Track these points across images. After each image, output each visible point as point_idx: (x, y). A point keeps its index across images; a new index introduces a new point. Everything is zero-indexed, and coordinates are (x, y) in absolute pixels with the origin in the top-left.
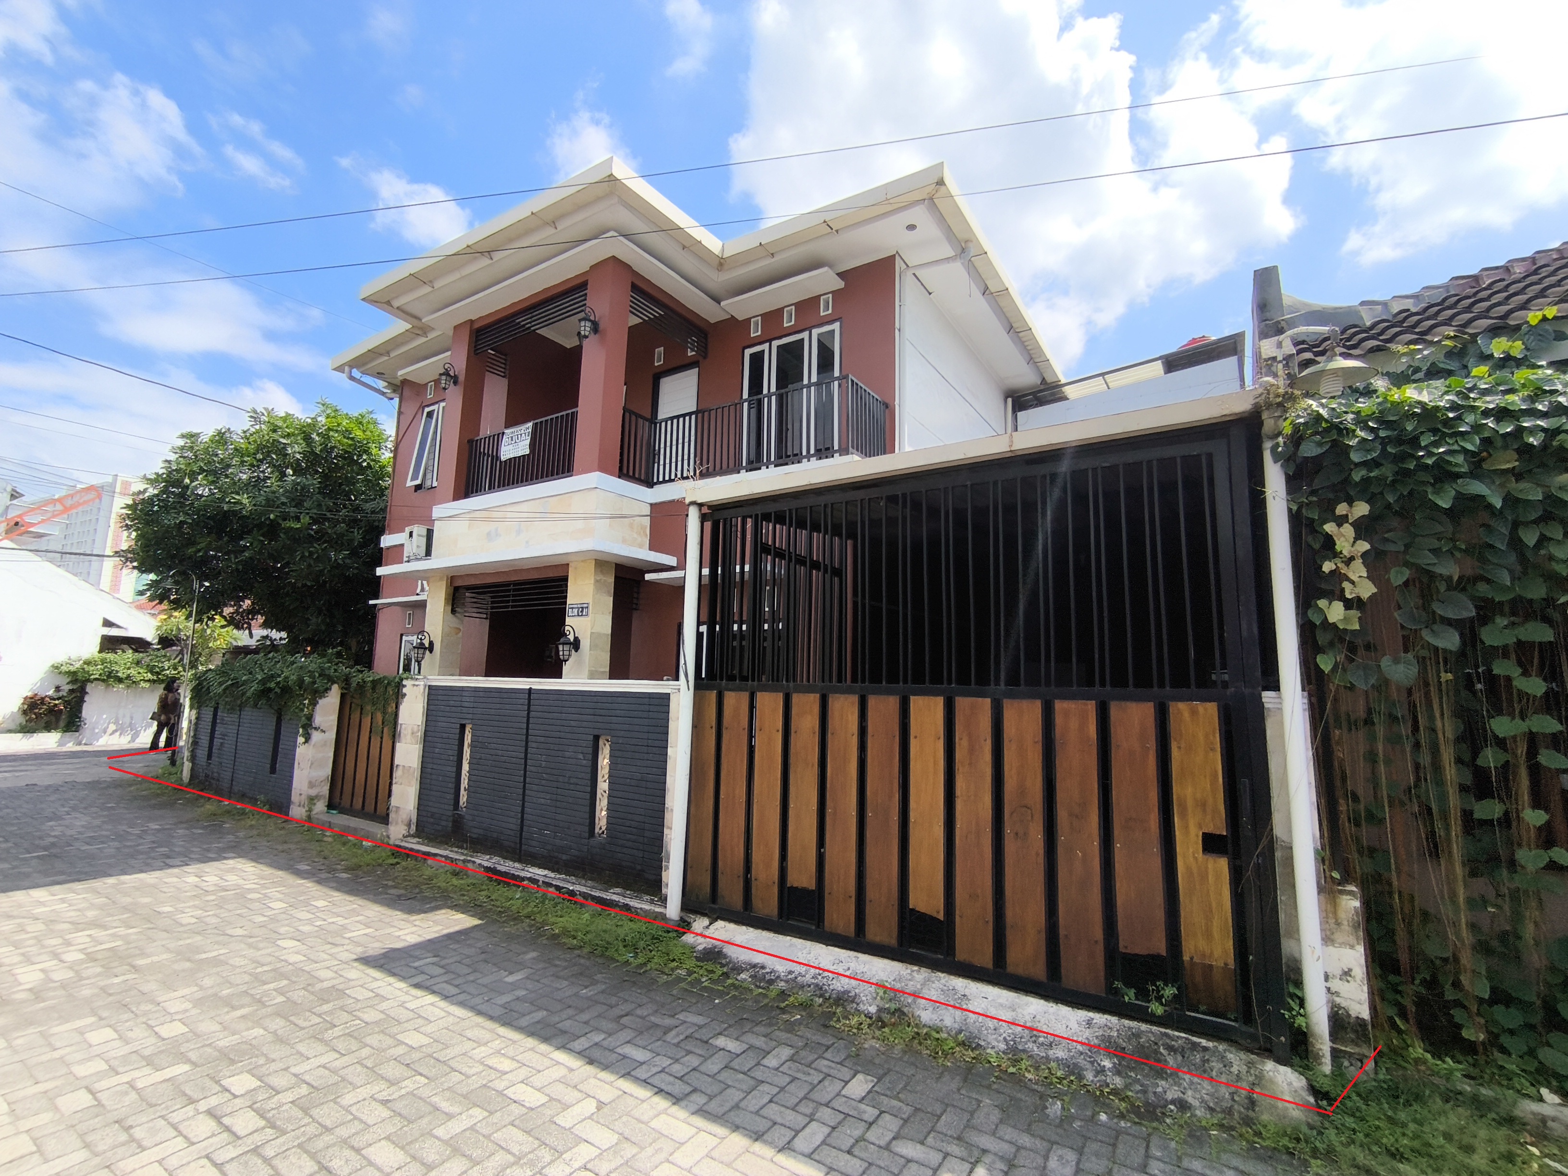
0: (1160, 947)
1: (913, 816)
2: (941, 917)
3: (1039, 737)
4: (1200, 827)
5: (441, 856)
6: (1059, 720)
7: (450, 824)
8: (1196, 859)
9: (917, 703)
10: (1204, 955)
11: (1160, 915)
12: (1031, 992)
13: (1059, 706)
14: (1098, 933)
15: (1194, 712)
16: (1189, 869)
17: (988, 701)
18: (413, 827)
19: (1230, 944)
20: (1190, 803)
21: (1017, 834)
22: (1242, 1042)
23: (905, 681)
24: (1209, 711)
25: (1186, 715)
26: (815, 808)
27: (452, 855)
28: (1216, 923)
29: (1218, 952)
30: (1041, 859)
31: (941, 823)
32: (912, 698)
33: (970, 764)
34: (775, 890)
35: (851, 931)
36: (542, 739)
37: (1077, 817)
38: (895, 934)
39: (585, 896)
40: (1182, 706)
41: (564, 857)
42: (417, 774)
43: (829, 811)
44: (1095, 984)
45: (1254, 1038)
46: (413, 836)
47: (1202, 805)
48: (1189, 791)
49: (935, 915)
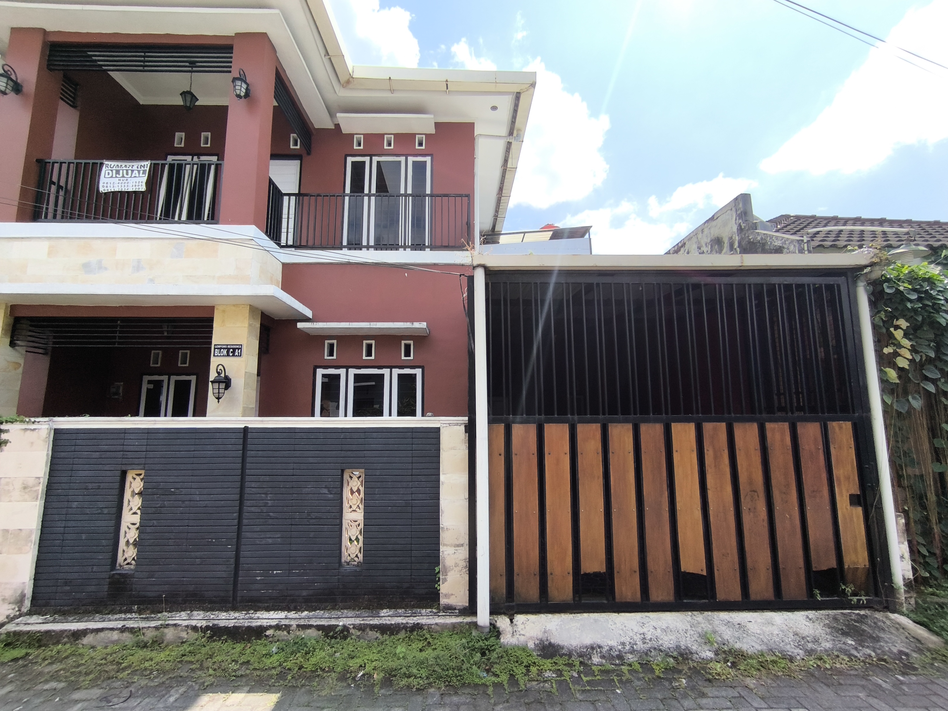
0: (833, 564)
1: (679, 506)
2: (704, 573)
3: (758, 447)
4: (848, 492)
5: (112, 629)
6: (769, 435)
7: (106, 588)
8: (847, 509)
9: (677, 428)
10: (855, 563)
11: (832, 545)
12: (765, 609)
13: (769, 426)
14: (801, 562)
15: (841, 428)
16: (844, 516)
17: (724, 425)
18: (27, 604)
19: (866, 554)
20: (842, 479)
21: (749, 509)
22: (876, 607)
23: (667, 413)
24: (847, 426)
25: (837, 429)
26: (602, 510)
27: (130, 624)
28: (859, 544)
29: (861, 560)
30: (766, 524)
31: (699, 508)
32: (673, 424)
33: (715, 466)
34: (570, 578)
35: (638, 597)
36: (267, 478)
37: (784, 493)
38: (672, 592)
39: (362, 628)
40: (835, 424)
41: (305, 593)
42: (35, 537)
43: (614, 510)
44: (801, 594)
45: (880, 603)
46: (30, 613)
47: (848, 478)
48: (841, 471)
49: (700, 572)
